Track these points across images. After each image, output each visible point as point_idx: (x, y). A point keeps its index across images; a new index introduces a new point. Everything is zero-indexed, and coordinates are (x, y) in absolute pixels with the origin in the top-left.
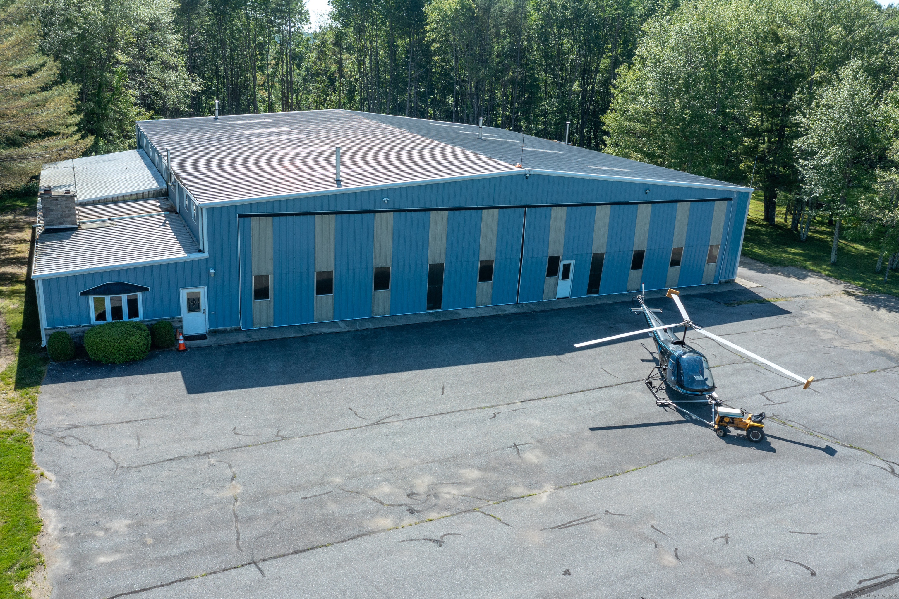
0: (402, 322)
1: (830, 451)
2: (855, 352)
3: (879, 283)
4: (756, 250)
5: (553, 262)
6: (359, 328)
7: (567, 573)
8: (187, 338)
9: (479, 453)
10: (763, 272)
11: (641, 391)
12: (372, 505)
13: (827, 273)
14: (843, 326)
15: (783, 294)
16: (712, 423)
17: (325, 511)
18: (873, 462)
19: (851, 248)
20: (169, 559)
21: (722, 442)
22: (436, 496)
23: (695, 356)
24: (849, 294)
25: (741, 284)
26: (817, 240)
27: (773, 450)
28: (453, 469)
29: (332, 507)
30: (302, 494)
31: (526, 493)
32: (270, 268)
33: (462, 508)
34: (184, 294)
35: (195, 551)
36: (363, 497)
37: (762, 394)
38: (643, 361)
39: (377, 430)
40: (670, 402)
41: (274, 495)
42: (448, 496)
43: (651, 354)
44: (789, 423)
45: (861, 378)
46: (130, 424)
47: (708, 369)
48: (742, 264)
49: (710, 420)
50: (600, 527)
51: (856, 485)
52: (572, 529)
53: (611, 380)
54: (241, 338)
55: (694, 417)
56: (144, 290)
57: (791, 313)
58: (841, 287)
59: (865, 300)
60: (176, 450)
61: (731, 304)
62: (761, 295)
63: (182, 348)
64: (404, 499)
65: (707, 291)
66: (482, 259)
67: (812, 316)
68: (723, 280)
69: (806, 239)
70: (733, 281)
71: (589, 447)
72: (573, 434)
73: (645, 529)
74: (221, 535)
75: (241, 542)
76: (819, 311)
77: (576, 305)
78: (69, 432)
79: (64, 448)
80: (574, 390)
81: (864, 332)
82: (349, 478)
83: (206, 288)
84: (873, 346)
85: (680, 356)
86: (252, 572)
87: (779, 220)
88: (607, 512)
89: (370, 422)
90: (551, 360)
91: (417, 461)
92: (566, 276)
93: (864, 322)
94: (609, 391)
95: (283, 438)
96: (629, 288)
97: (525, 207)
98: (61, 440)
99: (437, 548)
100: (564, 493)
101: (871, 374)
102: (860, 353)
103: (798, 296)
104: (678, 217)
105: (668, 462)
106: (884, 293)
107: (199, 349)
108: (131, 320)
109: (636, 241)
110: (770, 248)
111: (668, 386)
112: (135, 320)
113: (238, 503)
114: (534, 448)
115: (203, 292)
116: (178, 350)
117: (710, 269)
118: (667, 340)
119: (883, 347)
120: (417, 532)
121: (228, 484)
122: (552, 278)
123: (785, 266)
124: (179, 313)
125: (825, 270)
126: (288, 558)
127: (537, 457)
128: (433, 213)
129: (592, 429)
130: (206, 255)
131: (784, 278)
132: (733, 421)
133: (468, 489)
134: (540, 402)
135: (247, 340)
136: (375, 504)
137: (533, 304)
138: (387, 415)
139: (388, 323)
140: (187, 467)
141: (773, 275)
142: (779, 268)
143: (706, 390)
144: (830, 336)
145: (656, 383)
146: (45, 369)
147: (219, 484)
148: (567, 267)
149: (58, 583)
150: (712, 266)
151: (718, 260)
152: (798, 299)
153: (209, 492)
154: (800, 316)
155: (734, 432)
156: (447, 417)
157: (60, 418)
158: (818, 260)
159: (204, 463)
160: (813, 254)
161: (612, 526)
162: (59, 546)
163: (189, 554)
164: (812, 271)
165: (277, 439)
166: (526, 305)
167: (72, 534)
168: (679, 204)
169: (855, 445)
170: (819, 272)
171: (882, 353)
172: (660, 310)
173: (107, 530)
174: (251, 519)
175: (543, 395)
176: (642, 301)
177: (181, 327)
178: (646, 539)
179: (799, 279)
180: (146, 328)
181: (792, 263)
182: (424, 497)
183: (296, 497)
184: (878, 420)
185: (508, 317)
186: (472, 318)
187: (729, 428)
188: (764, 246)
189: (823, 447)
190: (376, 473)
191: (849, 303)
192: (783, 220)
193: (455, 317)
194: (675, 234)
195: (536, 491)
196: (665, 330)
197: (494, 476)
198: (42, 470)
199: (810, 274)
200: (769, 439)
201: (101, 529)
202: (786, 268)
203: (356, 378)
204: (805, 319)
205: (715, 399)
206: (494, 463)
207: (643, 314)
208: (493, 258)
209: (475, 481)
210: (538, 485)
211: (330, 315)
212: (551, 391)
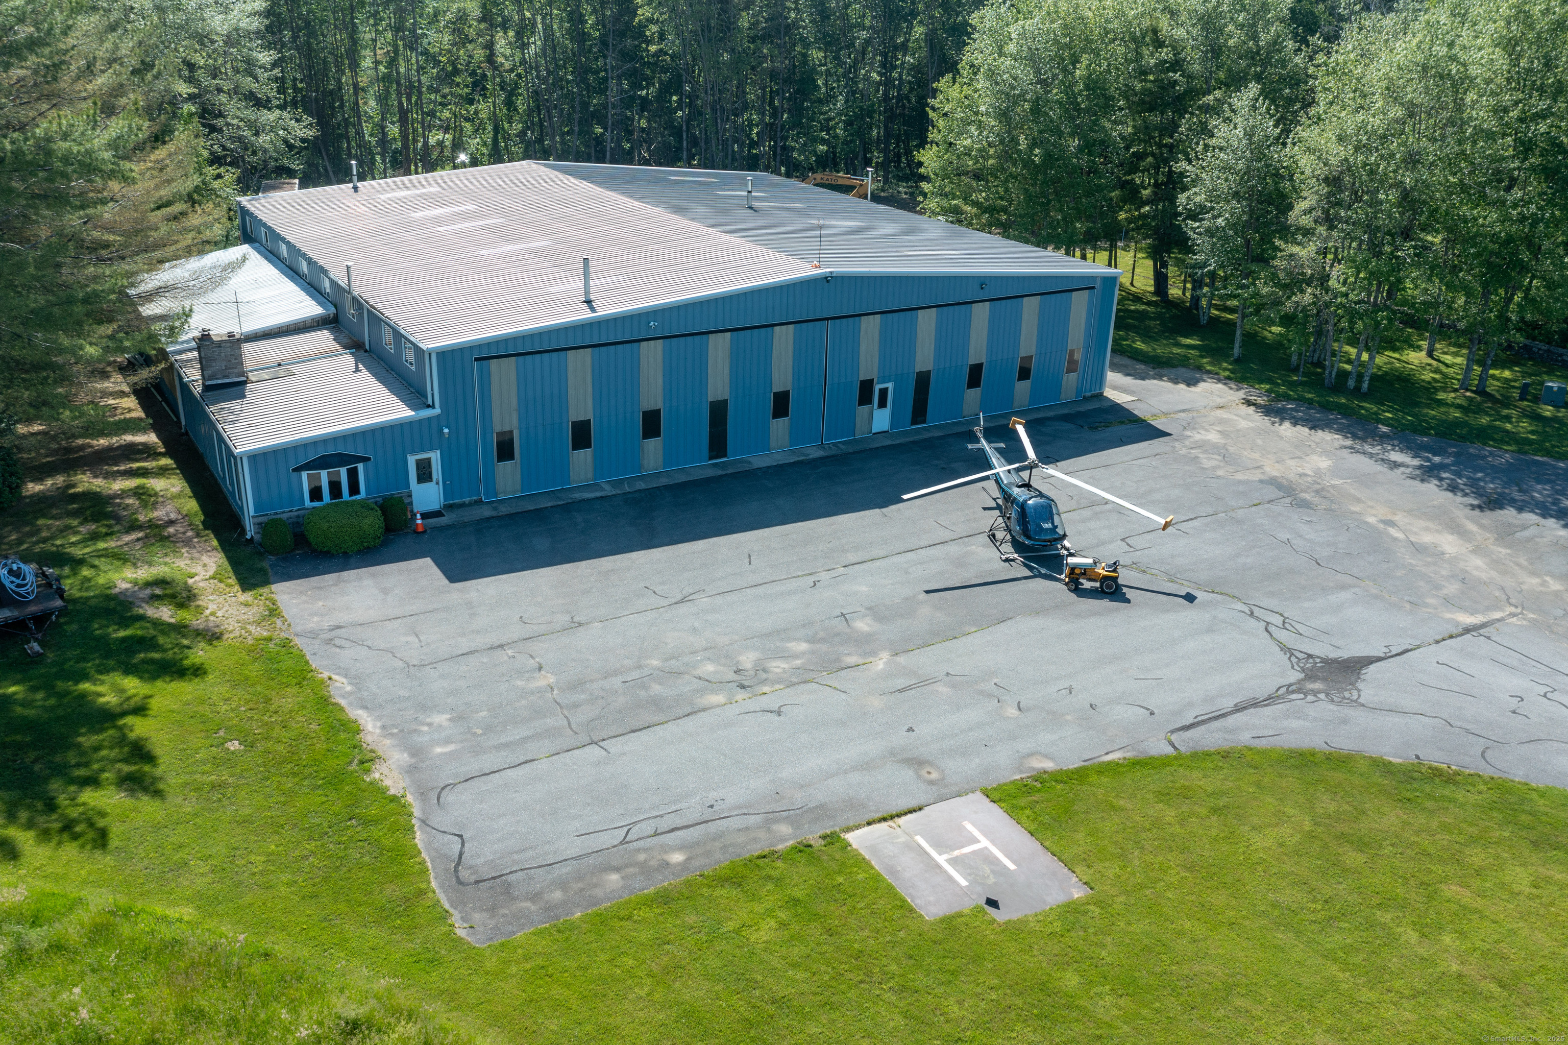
0: (682, 478)
1: (1190, 598)
2: (1240, 482)
3: (1292, 385)
4: (1139, 345)
5: (866, 387)
6: (628, 490)
7: (911, 729)
8: (424, 516)
9: (804, 626)
10: (1143, 379)
11: (983, 546)
12: (697, 684)
13: (1227, 373)
14: (1231, 449)
15: (1165, 408)
16: (1063, 576)
17: (651, 693)
18: (1233, 606)
19: (1266, 333)
20: (506, 745)
21: (1073, 595)
22: (765, 670)
23: (1043, 500)
24: (1249, 403)
25: (1111, 397)
26: (1223, 322)
27: (1128, 601)
28: (778, 644)
29: (656, 689)
30: (621, 678)
31: (861, 661)
32: (515, 421)
33: (795, 680)
34: (412, 460)
35: (530, 737)
36: (687, 677)
37: (1123, 540)
38: (985, 509)
39: (684, 609)
40: (1016, 556)
41: (592, 681)
42: (778, 670)
43: (994, 499)
44: (1149, 571)
45: (1240, 513)
46: (399, 621)
47: (1059, 514)
48: (1115, 367)
49: (1061, 574)
50: (941, 688)
51: (1210, 630)
52: (913, 692)
53: (947, 535)
54: (487, 512)
55: (1043, 571)
56: (365, 460)
57: (1170, 435)
58: (1241, 394)
59: (1268, 411)
60: (465, 645)
61: (1096, 428)
62: (1136, 412)
63: (420, 530)
64: (731, 676)
65: (1065, 411)
66: (775, 390)
67: (1198, 437)
68: (1088, 394)
69: (1208, 323)
70: (1101, 394)
71: (925, 611)
72: (906, 599)
73: (989, 686)
74: (550, 722)
75: (573, 726)
76: (1206, 430)
77: (898, 442)
78: (334, 633)
79: (338, 650)
80: (903, 549)
81: (1256, 456)
82: (667, 660)
83: (438, 452)
84: (1263, 473)
85: (1025, 501)
86: (594, 752)
87: (1174, 292)
88: (948, 674)
89: (674, 601)
90: (872, 515)
91: (736, 638)
92: (882, 404)
93: (1259, 442)
94: (945, 548)
95: (580, 624)
96: (965, 413)
97: (827, 319)
98: (329, 641)
99: (777, 718)
100: (902, 659)
101: (1253, 509)
102: (1246, 482)
103: (1183, 411)
104: (1025, 316)
105: (1013, 621)
106: (1294, 400)
107: (441, 529)
108: (353, 498)
109: (972, 351)
110: (1157, 340)
111: (1013, 537)
112: (357, 497)
113: (555, 692)
114: (864, 616)
115: (435, 457)
116: (416, 532)
117: (1070, 380)
118: (1011, 483)
119: (1275, 473)
120: (752, 705)
121: (537, 675)
122: (866, 408)
123: (1174, 366)
124: (408, 485)
125: (1225, 369)
126: (627, 737)
127: (869, 625)
128: (712, 336)
129: (927, 592)
130: (437, 411)
131: (1170, 385)
132: (1086, 572)
133: (798, 662)
134: (864, 566)
135: (494, 513)
136: (701, 682)
137: (843, 443)
138: (691, 591)
139: (664, 481)
140: (485, 660)
141: (1155, 382)
142: (1165, 371)
143: (1056, 540)
144: (1214, 463)
145: (1000, 535)
146: (265, 564)
147: (527, 675)
148: (884, 393)
149: (407, 772)
150: (1073, 376)
151: (1080, 366)
152: (1182, 415)
153: (519, 683)
154: (1182, 438)
155: (1087, 584)
156: (760, 590)
157: (316, 619)
158: (1217, 353)
159: (502, 656)
160: (1214, 345)
161: (953, 686)
162: (388, 742)
163: (525, 740)
164: (1209, 372)
165: (573, 625)
166: (835, 444)
167: (395, 731)
168: (1025, 299)
169: (1217, 590)
170: (1217, 374)
171: (1273, 482)
172: (1002, 445)
173: (430, 725)
174: (576, 706)
175: (867, 558)
176: (979, 435)
177: (411, 503)
178: (989, 695)
179: (1189, 385)
180: (374, 506)
181: (1184, 362)
182: (752, 673)
183: (616, 682)
184: (1249, 560)
185: (813, 463)
186: (768, 467)
187: (1081, 580)
188: (1150, 337)
189: (1183, 594)
190: (694, 652)
191: (1246, 417)
192: (1180, 293)
193: (746, 467)
194: (1022, 338)
195: (871, 659)
196: (1009, 471)
197: (824, 647)
198: (325, 675)
199: (1205, 377)
200: (1125, 590)
201: (423, 724)
202: (1174, 370)
203: (643, 552)
204: (1187, 443)
205: (1067, 549)
206: (822, 634)
207: (982, 451)
208: (789, 387)
209: (804, 653)
210: (873, 653)
211: (590, 475)
212: (876, 553)
